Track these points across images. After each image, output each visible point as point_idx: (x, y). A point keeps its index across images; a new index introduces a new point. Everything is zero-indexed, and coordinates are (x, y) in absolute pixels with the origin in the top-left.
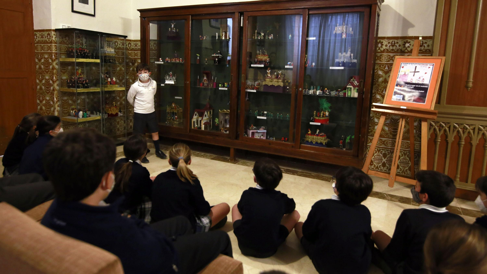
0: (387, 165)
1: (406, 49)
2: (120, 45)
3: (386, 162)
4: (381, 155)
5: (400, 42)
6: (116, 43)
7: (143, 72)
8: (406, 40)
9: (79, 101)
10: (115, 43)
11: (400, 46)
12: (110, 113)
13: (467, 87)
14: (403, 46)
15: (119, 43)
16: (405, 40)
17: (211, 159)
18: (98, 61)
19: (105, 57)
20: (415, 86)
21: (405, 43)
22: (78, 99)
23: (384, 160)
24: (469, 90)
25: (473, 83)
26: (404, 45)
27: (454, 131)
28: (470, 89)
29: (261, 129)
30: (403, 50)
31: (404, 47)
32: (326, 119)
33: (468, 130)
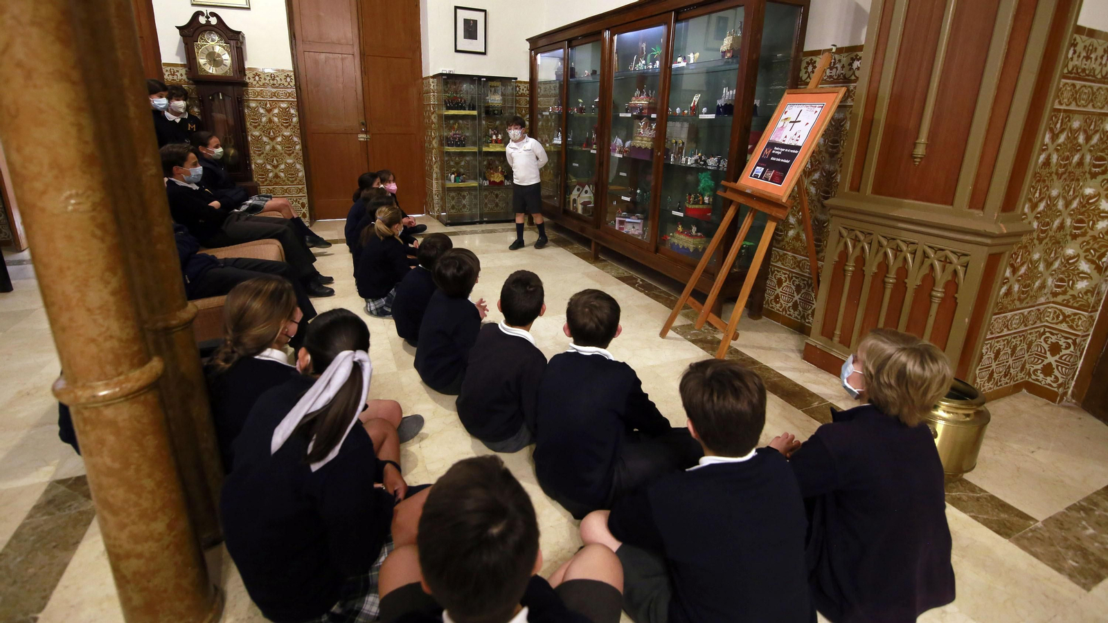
0: (800, 308)
1: (854, 73)
2: (523, 90)
3: (798, 301)
4: (794, 287)
5: (845, 59)
6: (518, 89)
7: (512, 127)
8: (855, 54)
9: (463, 163)
10: (516, 89)
11: (843, 67)
12: (492, 180)
13: (912, 157)
14: (848, 68)
15: (521, 87)
16: (853, 55)
17: (575, 254)
18: (475, 113)
19: (488, 107)
20: (783, 150)
21: (853, 60)
22: (462, 161)
23: (797, 297)
24: (917, 163)
25: (928, 146)
26: (851, 64)
27: (878, 251)
28: (919, 162)
29: (633, 217)
30: (847, 76)
31: (851, 69)
32: (702, 209)
33: (903, 253)
